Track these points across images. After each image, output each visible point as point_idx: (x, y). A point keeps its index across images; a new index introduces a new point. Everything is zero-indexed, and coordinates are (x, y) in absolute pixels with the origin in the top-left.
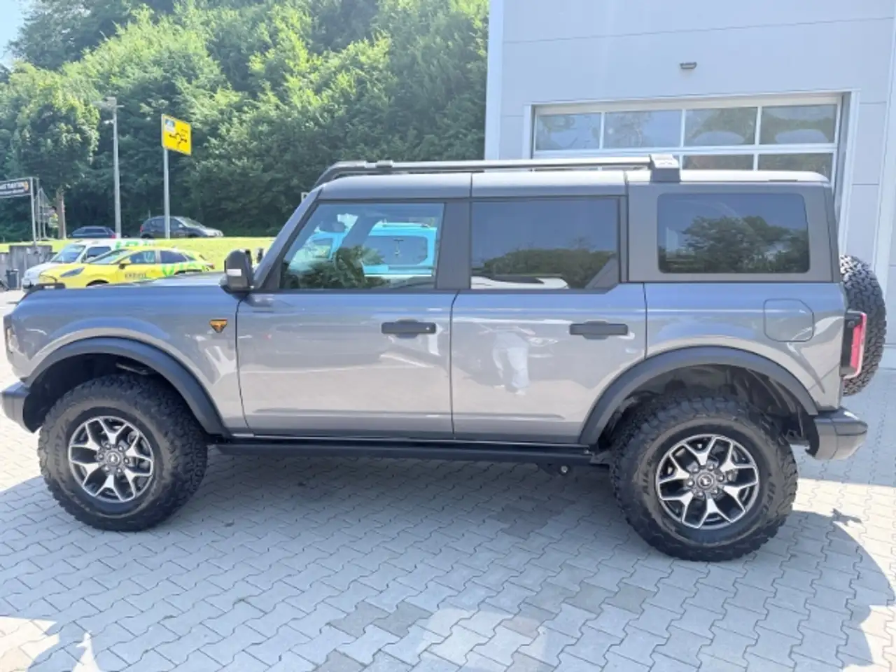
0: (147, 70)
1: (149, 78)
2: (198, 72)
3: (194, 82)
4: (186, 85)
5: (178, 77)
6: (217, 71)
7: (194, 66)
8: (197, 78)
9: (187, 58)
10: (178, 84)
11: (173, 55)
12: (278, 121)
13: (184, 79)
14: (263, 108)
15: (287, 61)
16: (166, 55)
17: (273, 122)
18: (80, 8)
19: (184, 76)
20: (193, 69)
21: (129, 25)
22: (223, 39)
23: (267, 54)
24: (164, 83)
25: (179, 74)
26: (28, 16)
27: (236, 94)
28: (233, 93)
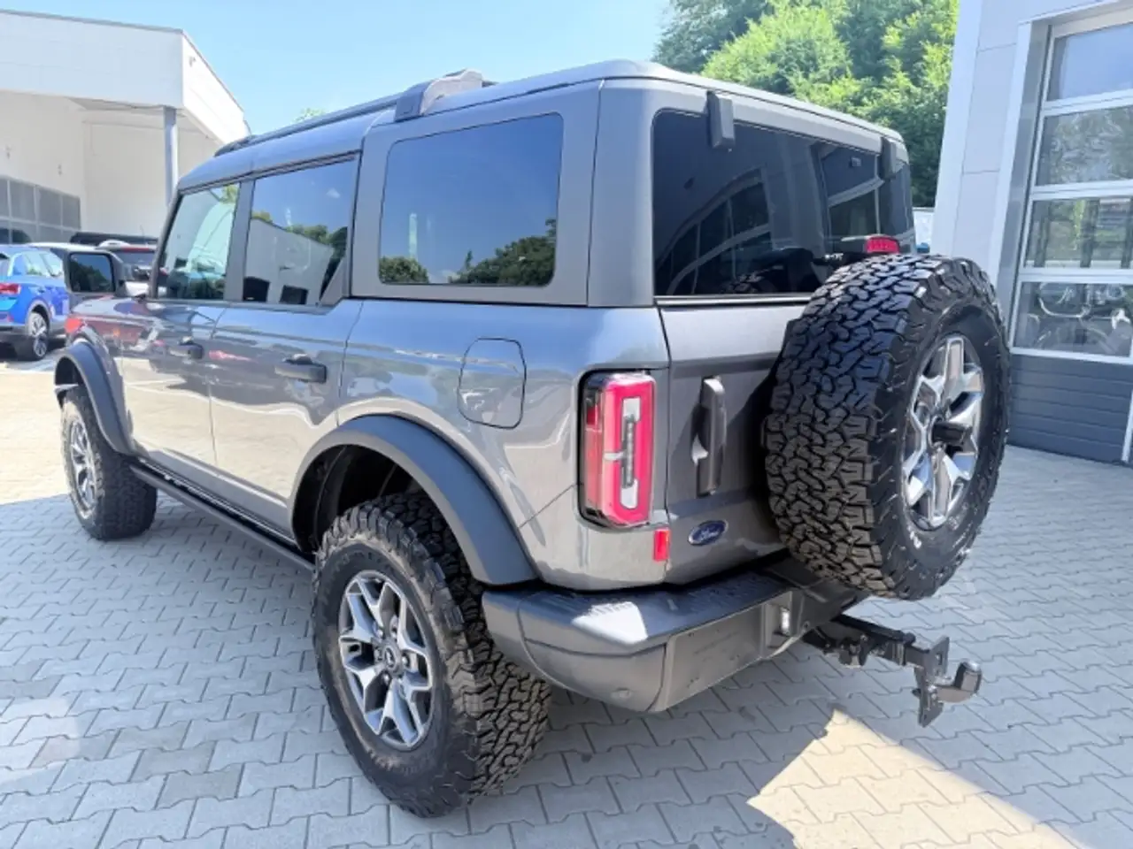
0: (759, 69)
1: (760, 78)
2: (820, 61)
3: (811, 76)
4: (801, 80)
5: (794, 70)
6: (842, 54)
7: (814, 55)
8: (817, 70)
9: (809, 44)
10: (792, 80)
11: (793, 45)
12: (904, 110)
13: (800, 73)
14: (886, 96)
15: (933, 25)
16: (783, 45)
17: (898, 113)
18: (719, 8)
19: (801, 70)
20: (814, 59)
21: (763, 18)
22: (861, 13)
23: (908, 19)
24: (776, 81)
25: (796, 68)
26: (665, 31)
27: (858, 81)
28: (854, 81)
